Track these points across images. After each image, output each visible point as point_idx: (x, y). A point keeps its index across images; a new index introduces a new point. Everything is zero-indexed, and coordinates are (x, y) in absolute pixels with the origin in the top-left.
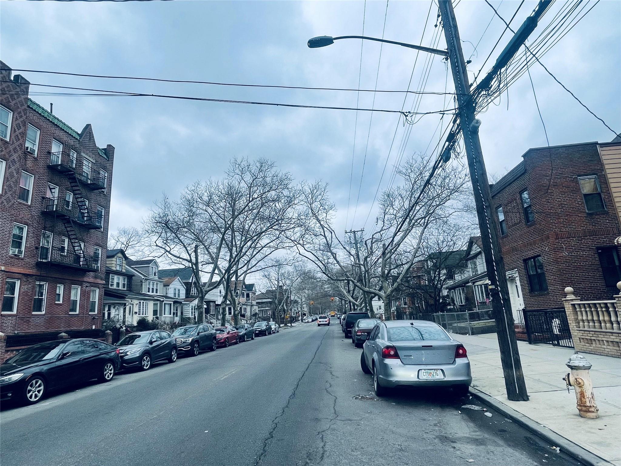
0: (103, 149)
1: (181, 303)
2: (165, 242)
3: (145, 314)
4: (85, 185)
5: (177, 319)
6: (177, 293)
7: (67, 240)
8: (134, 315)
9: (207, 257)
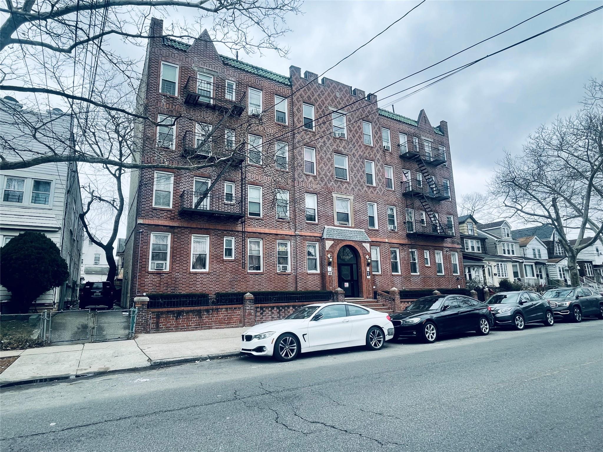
0: (437, 127)
1: (544, 264)
2: (515, 200)
3: (506, 276)
4: (429, 163)
5: (543, 282)
6: (537, 253)
7: (424, 213)
8: (494, 276)
9: (570, 210)
